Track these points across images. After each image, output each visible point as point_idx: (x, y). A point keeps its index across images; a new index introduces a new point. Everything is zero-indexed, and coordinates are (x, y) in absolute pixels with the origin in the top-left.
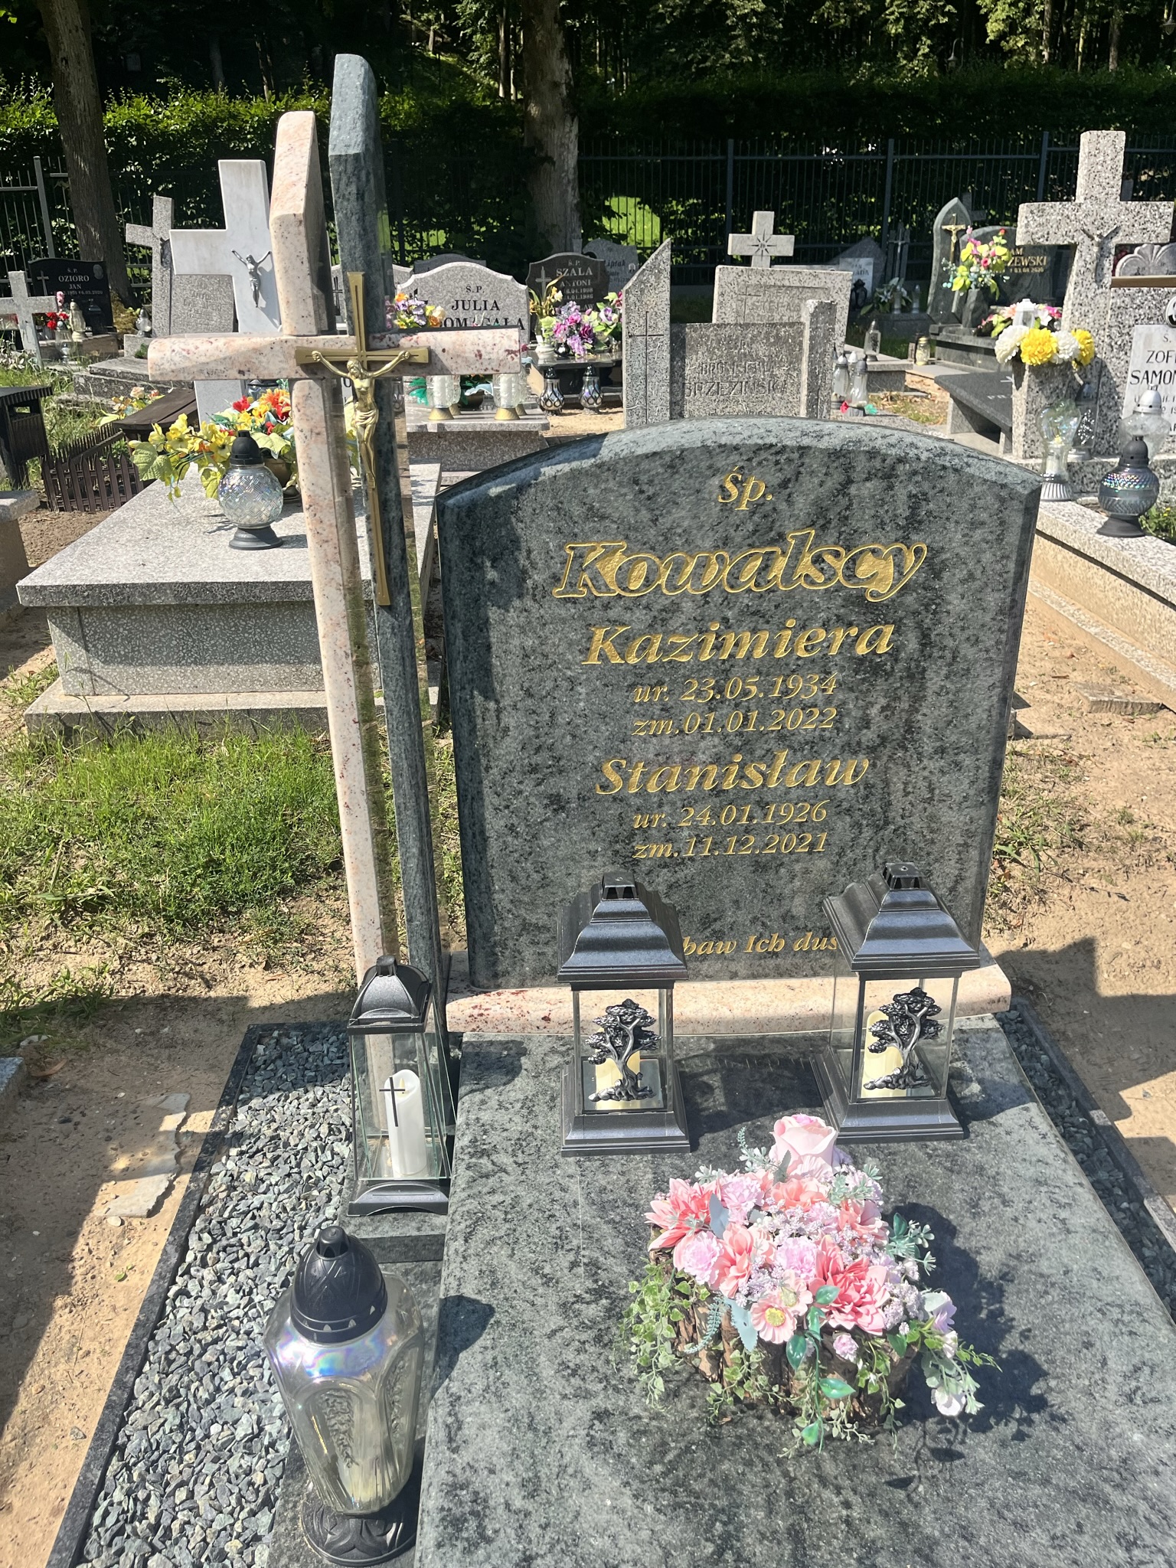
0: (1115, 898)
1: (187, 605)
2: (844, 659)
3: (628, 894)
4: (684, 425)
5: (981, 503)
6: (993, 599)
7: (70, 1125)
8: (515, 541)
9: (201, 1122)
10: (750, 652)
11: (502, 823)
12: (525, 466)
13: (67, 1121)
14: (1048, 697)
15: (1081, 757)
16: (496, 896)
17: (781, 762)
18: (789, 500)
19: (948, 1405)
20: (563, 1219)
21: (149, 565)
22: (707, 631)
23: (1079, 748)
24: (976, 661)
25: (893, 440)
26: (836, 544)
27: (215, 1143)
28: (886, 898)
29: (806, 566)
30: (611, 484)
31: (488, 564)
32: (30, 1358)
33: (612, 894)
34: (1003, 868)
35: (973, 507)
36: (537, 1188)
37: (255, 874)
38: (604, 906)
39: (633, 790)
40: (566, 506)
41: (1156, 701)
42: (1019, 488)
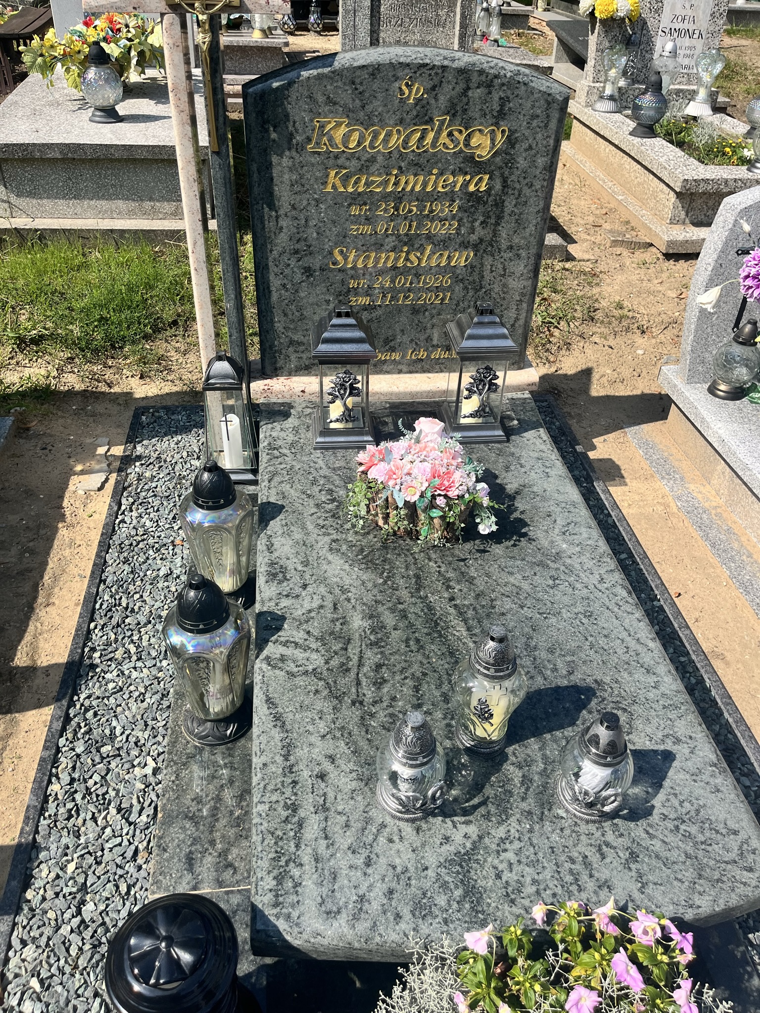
0: (607, 348)
1: (68, 159)
2: (463, 193)
3: (347, 315)
4: (380, 50)
5: (537, 104)
6: (541, 161)
7: (47, 451)
8: (287, 116)
9: (118, 450)
10: (413, 187)
11: (279, 283)
12: (292, 70)
13: (45, 449)
14: (588, 237)
15: (601, 272)
16: (276, 325)
17: (428, 252)
18: (436, 98)
19: (484, 530)
20: (315, 474)
21: (40, 132)
22: (391, 174)
23: (601, 267)
24: (531, 197)
25: (492, 64)
26: (460, 125)
27: (127, 461)
28: (476, 320)
29: (444, 138)
30: (339, 84)
31: (272, 129)
32: (51, 547)
33: (339, 315)
34: (549, 331)
35: (533, 106)
36: (303, 462)
37: (128, 326)
38: (335, 321)
39: (350, 266)
40: (314, 95)
41: (648, 241)
42: (558, 97)
